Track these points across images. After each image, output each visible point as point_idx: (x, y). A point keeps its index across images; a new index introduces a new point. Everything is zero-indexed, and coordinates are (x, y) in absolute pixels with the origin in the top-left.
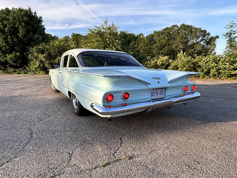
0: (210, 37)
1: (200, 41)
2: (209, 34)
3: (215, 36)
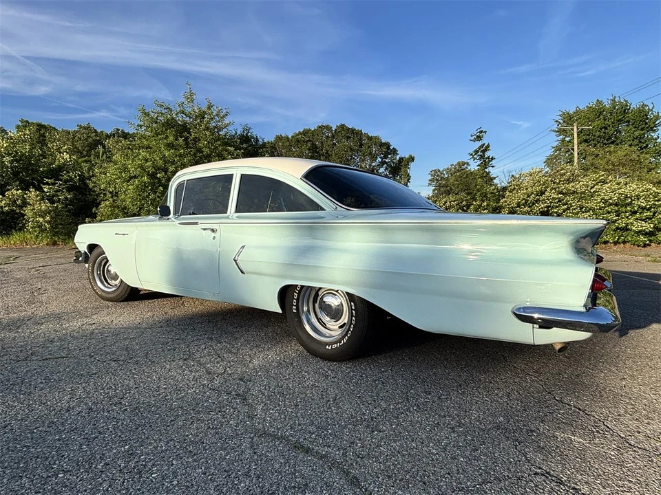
0: (398, 158)
1: (378, 165)
2: (395, 151)
3: (407, 156)
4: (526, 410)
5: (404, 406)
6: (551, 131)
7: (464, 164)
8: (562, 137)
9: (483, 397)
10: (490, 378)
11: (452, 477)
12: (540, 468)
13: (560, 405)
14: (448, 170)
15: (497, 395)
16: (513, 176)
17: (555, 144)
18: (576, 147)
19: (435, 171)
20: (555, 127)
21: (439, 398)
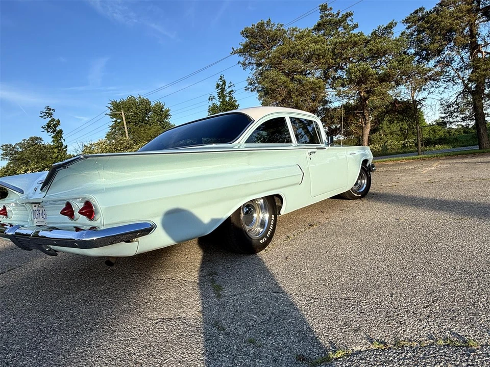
4: (139, 294)
5: (40, 337)
6: (106, 114)
7: (37, 139)
8: (115, 119)
9: (107, 299)
10: (108, 286)
11: (102, 358)
12: (158, 319)
13: (158, 282)
14: (21, 145)
15: (116, 294)
16: (85, 145)
17: (111, 124)
18: (125, 126)
19: (6, 145)
20: (109, 112)
21: (72, 316)
